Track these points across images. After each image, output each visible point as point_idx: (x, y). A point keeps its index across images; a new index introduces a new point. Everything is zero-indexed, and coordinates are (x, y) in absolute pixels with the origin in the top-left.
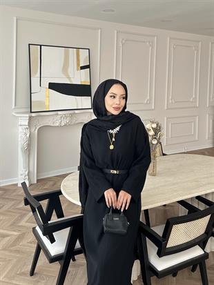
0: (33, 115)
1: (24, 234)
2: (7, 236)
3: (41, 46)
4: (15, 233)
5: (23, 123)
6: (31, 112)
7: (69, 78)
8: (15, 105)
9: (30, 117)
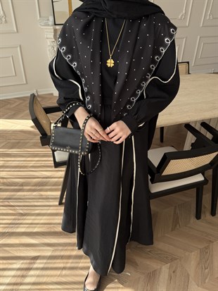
0: (57, 27)
5: (49, 36)
6: (55, 24)
8: (40, 17)
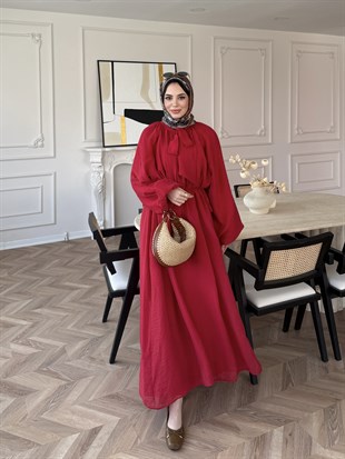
0: (107, 149)
1: (96, 287)
2: (77, 289)
3: (112, 62)
4: (87, 286)
5: (95, 160)
6: (104, 147)
7: (150, 102)
8: (85, 138)
9: (104, 153)
